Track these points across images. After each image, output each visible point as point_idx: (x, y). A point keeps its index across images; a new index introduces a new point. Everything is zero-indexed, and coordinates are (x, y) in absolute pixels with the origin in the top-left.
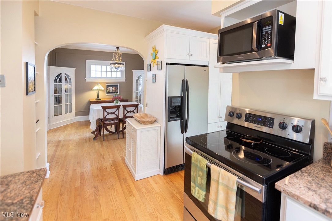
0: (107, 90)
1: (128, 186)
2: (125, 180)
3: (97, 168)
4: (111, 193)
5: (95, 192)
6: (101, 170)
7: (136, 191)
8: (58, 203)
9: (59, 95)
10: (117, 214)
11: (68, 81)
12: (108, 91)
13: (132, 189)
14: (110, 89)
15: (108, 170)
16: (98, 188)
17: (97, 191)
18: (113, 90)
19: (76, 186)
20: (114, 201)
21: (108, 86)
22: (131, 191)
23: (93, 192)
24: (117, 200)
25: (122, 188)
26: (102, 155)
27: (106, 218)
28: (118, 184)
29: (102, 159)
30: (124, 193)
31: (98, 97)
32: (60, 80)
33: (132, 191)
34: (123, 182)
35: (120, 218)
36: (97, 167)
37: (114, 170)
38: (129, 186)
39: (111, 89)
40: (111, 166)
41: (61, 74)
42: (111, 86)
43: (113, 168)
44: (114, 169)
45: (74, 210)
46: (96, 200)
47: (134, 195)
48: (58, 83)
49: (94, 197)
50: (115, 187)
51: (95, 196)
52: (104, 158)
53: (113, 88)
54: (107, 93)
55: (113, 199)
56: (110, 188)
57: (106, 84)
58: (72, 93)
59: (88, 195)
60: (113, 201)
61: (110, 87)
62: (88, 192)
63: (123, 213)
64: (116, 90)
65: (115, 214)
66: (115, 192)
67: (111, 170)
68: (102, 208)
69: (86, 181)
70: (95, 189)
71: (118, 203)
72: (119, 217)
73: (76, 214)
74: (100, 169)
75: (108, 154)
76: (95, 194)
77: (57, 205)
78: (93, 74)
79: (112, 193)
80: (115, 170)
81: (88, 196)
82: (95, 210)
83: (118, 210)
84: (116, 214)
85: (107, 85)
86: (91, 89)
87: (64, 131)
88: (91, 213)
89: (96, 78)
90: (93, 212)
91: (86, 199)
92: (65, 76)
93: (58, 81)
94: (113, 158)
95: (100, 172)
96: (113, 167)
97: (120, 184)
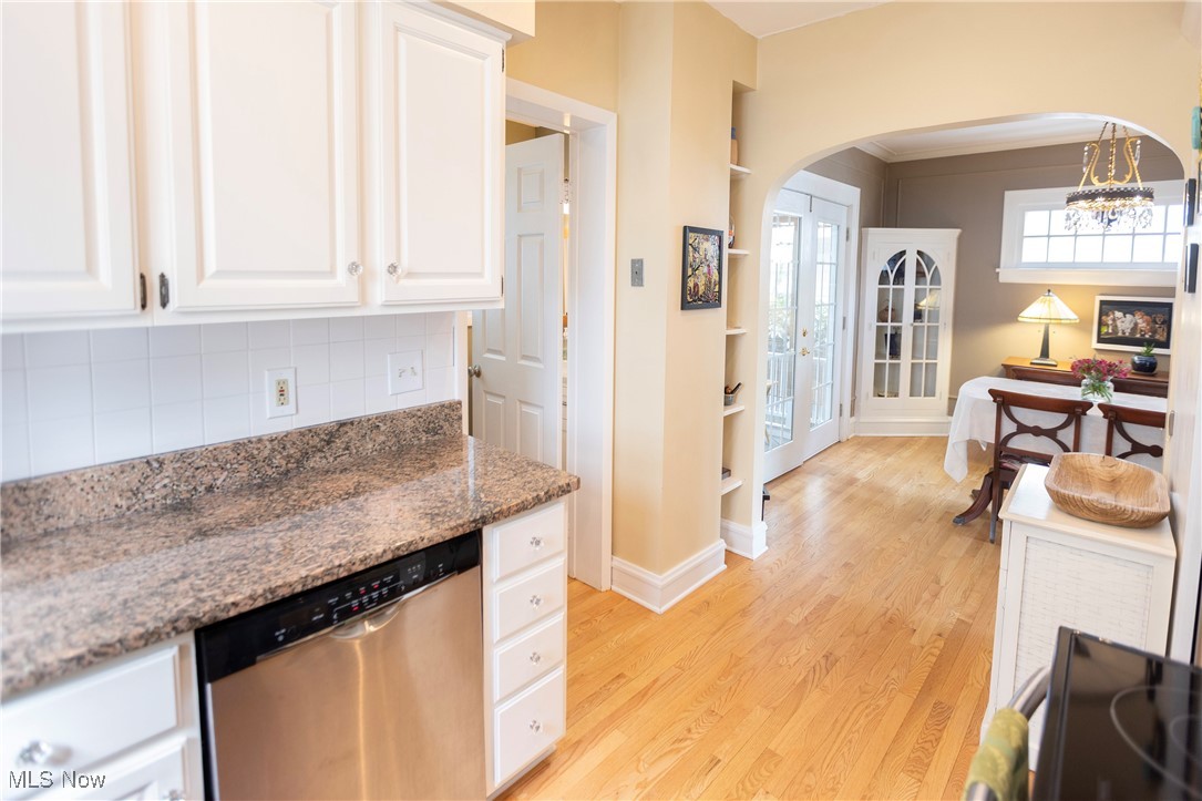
0: (1101, 324)
1: (932, 738)
2: (942, 714)
3: (886, 612)
4: (855, 707)
5: (818, 668)
6: (892, 624)
7: (947, 777)
8: (723, 625)
9: (893, 328)
10: (811, 774)
11: (928, 277)
12: (1104, 330)
13: (936, 755)
14: (1119, 323)
15: (915, 640)
16: (833, 665)
17: (824, 671)
18: (1134, 329)
19: (789, 620)
20: (843, 735)
21: (1107, 307)
22: (926, 761)
23: (812, 664)
24: (850, 742)
25: (905, 724)
26: (938, 582)
27: (778, 752)
28: (902, 704)
29: (926, 596)
30: (894, 741)
31: (1045, 353)
32: (900, 275)
33: (928, 765)
34: (929, 711)
35: (811, 791)
36: (888, 609)
37: (932, 654)
38: (938, 740)
39: (1124, 322)
40: (940, 635)
41: (903, 253)
42: (1128, 307)
43: (937, 644)
44: (937, 652)
45: (735, 665)
46: (801, 688)
47: (920, 781)
48: (891, 287)
49: (801, 677)
50: (883, 702)
51: (807, 676)
52: (936, 596)
53: (1141, 321)
54: (1100, 340)
55: (842, 727)
56: (864, 693)
57: (1099, 298)
58: (940, 324)
59: (793, 659)
60: (839, 734)
61: (1118, 314)
62: (801, 654)
63: (833, 789)
64: (1154, 332)
65: (806, 767)
66: (867, 716)
67: (922, 647)
68: (791, 720)
69: (822, 623)
70: (823, 662)
71: (846, 749)
72: (810, 786)
73: (730, 678)
74: (891, 621)
75: (965, 592)
76: (812, 672)
77: (719, 629)
78: (1032, 252)
79: (856, 713)
80: (941, 656)
81: (792, 662)
82: (775, 709)
83: (825, 766)
84: (810, 770)
85: (1102, 303)
86: (1010, 315)
87: (889, 455)
88: (758, 707)
89: (1047, 266)
90: (766, 707)
91: (781, 666)
92: (918, 263)
93: (892, 277)
94: (972, 617)
95: (883, 628)
96: (941, 644)
97: (909, 707)
